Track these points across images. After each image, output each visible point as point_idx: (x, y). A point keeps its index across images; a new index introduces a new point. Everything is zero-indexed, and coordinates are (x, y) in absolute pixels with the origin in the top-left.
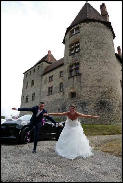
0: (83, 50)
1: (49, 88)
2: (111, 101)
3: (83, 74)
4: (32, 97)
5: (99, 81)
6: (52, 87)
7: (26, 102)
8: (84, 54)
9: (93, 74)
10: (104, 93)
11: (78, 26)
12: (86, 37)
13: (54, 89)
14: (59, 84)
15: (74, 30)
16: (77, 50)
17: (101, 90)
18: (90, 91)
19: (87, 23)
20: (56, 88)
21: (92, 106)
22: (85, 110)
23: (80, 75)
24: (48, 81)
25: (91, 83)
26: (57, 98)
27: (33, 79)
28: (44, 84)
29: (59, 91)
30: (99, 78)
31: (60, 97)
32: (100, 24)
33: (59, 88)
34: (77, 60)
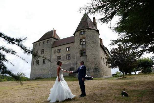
0: (87, 43)
1: (58, 57)
2: (99, 68)
3: (88, 55)
4: (42, 62)
5: (95, 59)
6: (60, 56)
7: (37, 65)
8: (88, 46)
9: (92, 56)
10: (96, 64)
11: (84, 30)
12: (88, 37)
13: (62, 58)
14: (66, 55)
15: (82, 32)
16: (84, 43)
17: (95, 63)
18: (91, 63)
19: (89, 30)
20: (64, 57)
21: (92, 70)
22: (89, 72)
23: (86, 55)
24: (57, 52)
25: (91, 60)
26: (64, 64)
27: (43, 49)
28: (53, 53)
29: (66, 59)
30: (94, 58)
31: (67, 63)
32: (94, 30)
33: (66, 58)
34: (84, 48)
